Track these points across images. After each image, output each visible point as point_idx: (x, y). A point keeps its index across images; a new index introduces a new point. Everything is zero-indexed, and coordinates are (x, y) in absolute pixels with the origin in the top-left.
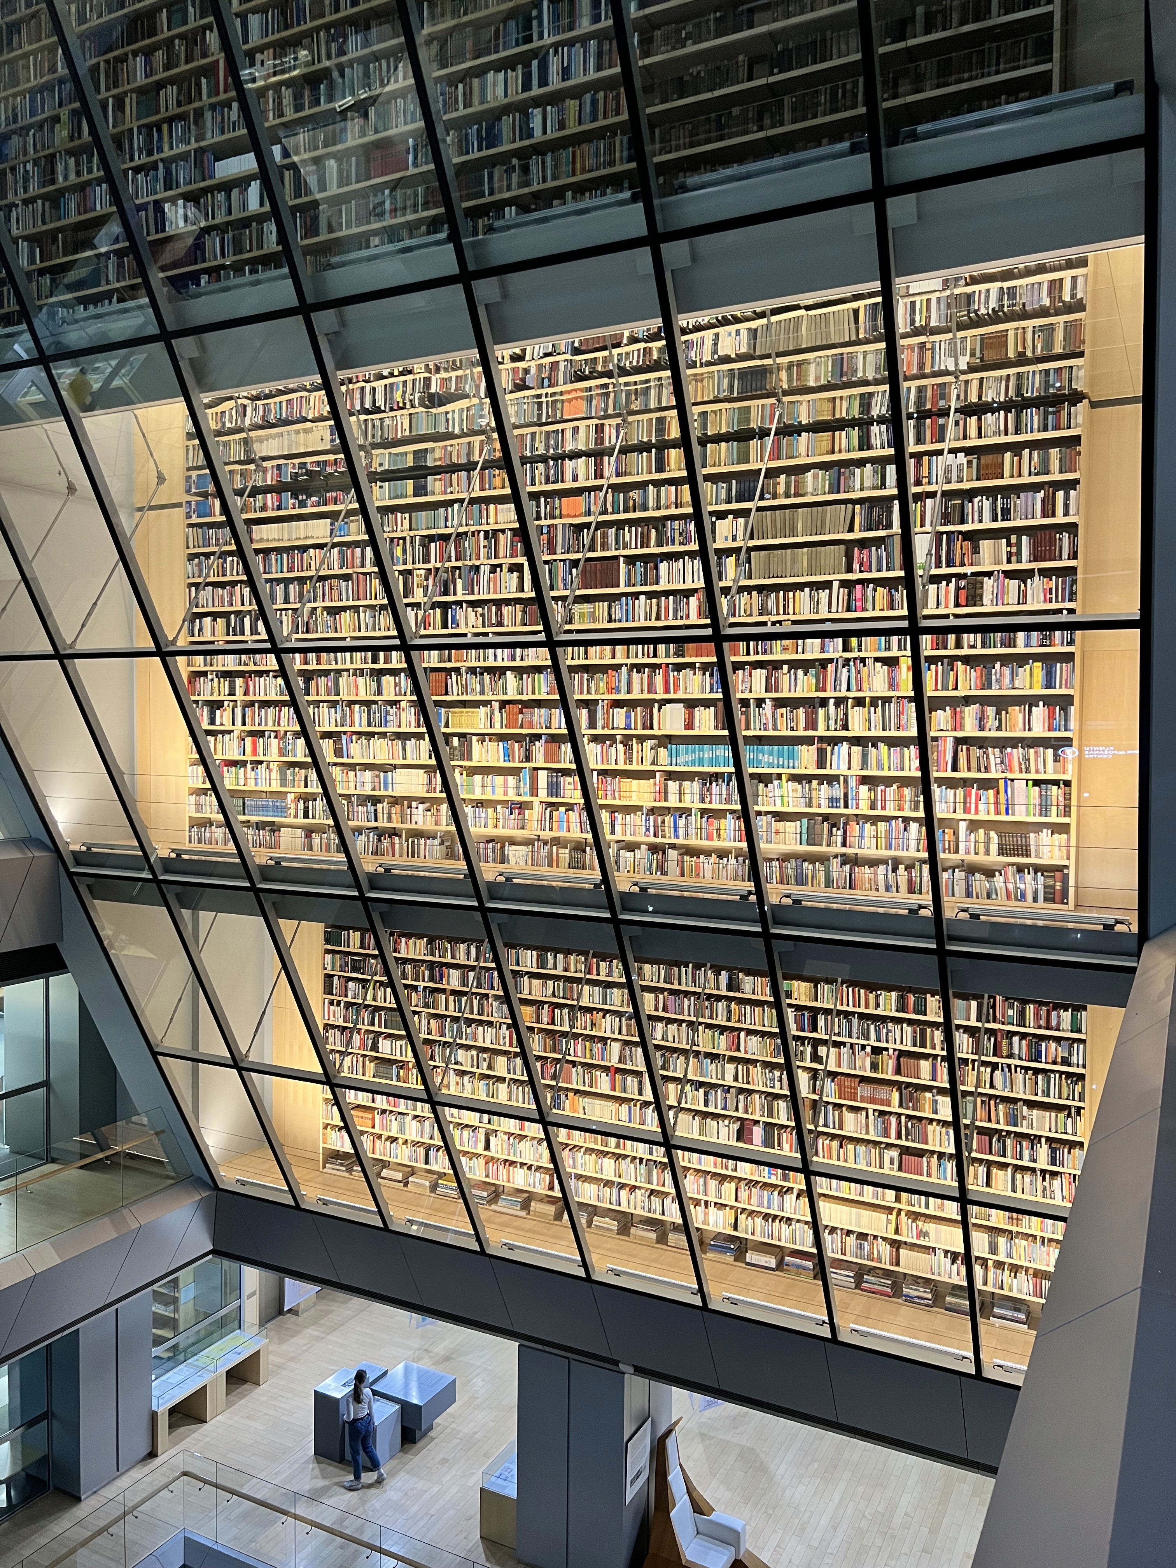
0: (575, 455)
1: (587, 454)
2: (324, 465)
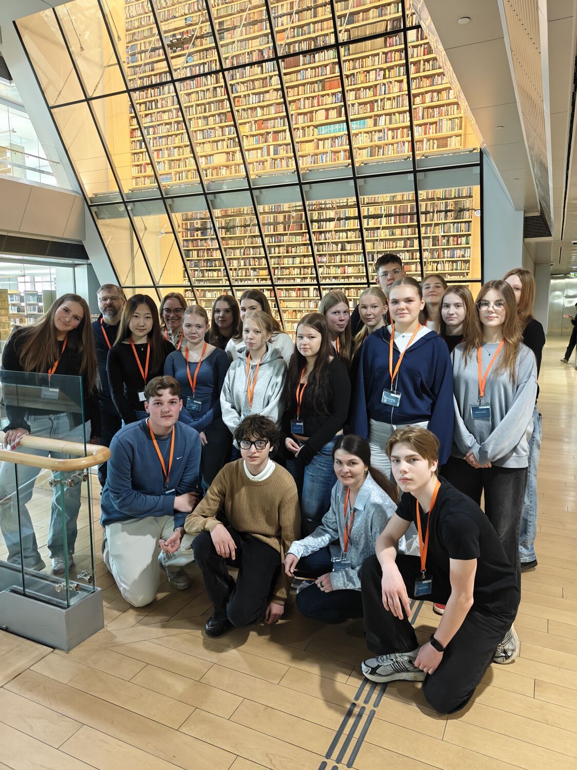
0: (282, 16)
1: (287, 14)
2: (182, 34)
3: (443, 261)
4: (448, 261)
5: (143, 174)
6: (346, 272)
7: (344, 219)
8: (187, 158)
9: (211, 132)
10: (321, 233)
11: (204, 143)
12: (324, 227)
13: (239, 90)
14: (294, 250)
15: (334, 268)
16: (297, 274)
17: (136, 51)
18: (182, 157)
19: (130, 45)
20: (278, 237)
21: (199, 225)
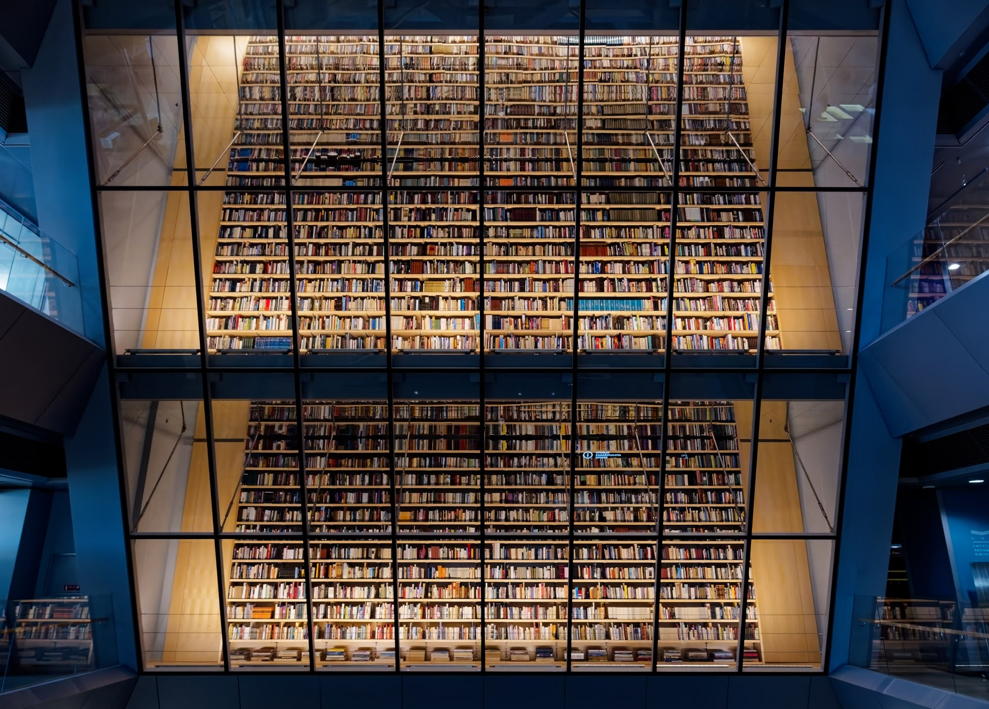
0: (508, 160)
1: (515, 160)
2: (340, 152)
3: (707, 508)
4: (714, 508)
5: (230, 331)
6: (557, 518)
7: (551, 437)
8: (328, 317)
9: (378, 284)
10: (512, 456)
11: (363, 298)
12: (518, 447)
13: (435, 235)
14: (464, 479)
15: (537, 512)
16: (470, 520)
17: (250, 158)
18: (316, 313)
19: (239, 147)
20: (436, 459)
21: (284, 431)
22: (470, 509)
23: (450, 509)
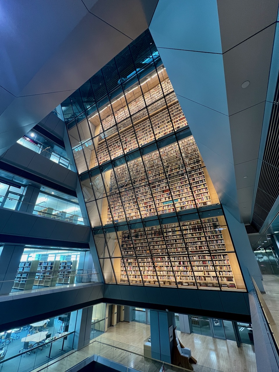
2: (124, 184)
4: (216, 245)
5: (110, 220)
6: (178, 250)
7: (175, 231)
8: (123, 215)
9: (131, 207)
11: (128, 210)
12: (168, 234)
13: (139, 195)
15: (174, 249)
16: (160, 252)
20: (153, 238)
21: (127, 236)
22: (160, 249)
23: (156, 249)
